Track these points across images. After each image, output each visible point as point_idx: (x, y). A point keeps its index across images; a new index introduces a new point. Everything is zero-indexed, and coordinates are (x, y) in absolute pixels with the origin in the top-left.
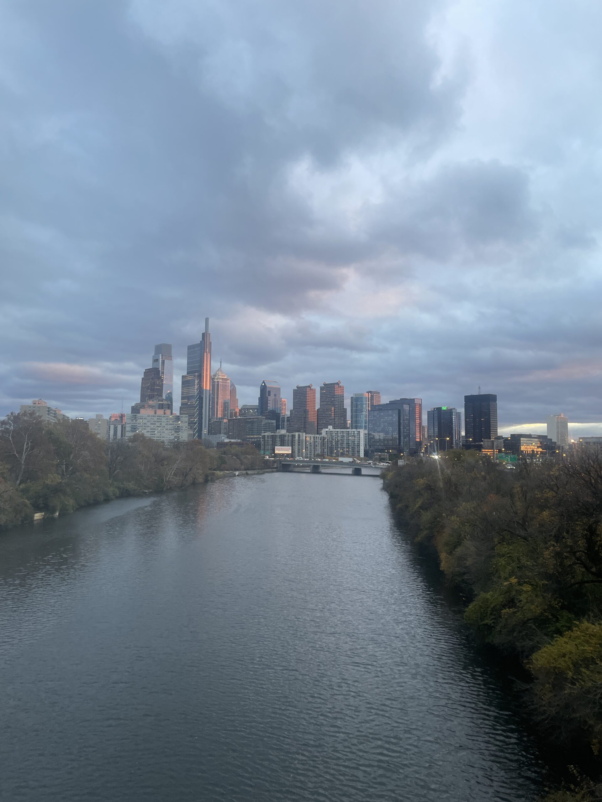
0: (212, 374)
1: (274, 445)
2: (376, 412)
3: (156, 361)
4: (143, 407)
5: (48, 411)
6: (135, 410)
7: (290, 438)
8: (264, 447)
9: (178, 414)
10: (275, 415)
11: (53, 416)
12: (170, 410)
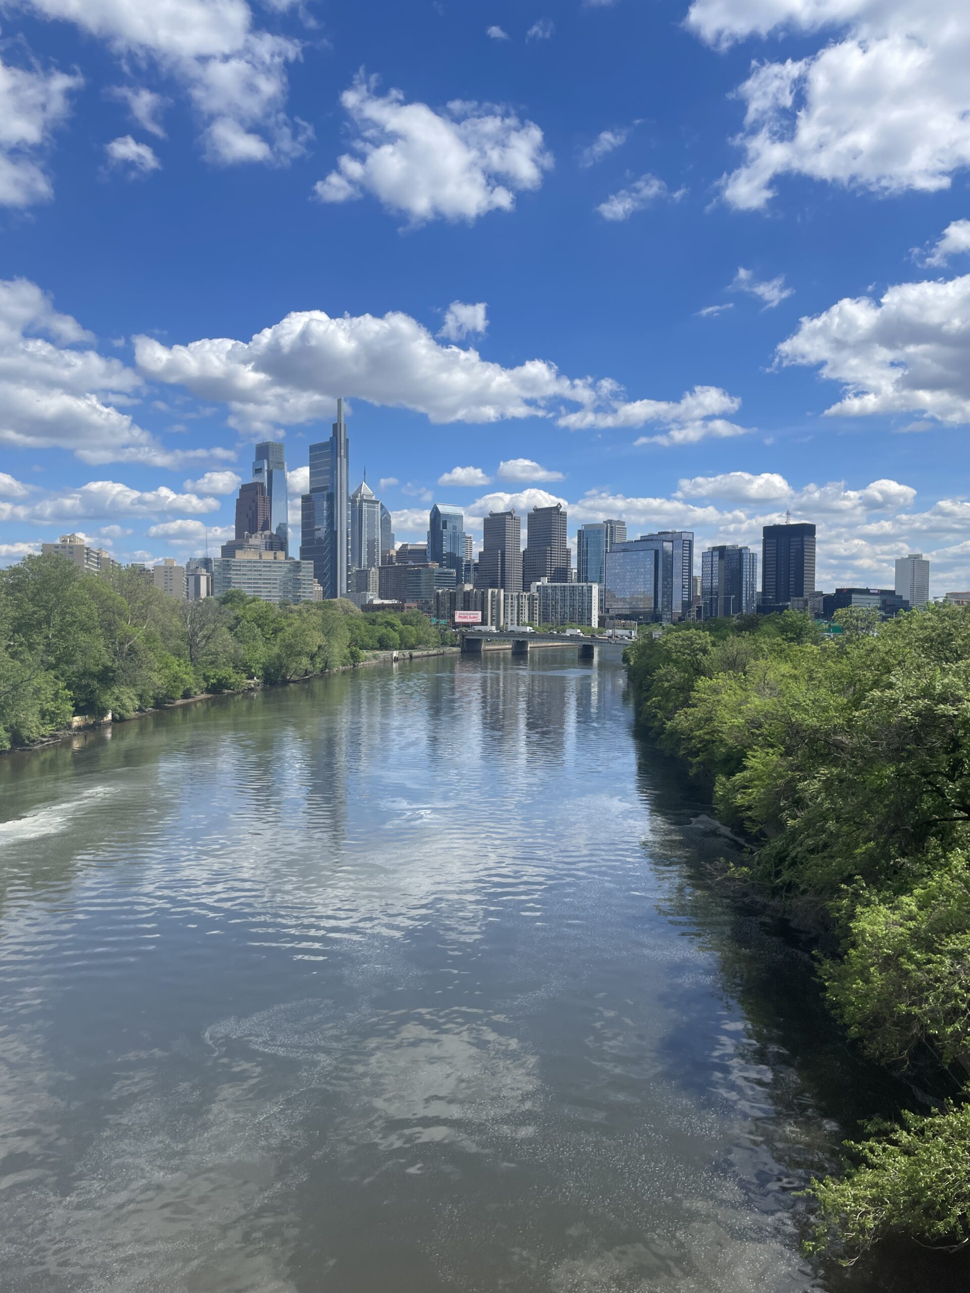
0: (351, 494)
1: (453, 608)
2: (618, 554)
3: (258, 471)
4: (241, 547)
5: (87, 554)
6: (229, 550)
7: (479, 596)
8: (438, 610)
9: (298, 559)
10: (454, 561)
11: (94, 562)
12: (283, 553)
